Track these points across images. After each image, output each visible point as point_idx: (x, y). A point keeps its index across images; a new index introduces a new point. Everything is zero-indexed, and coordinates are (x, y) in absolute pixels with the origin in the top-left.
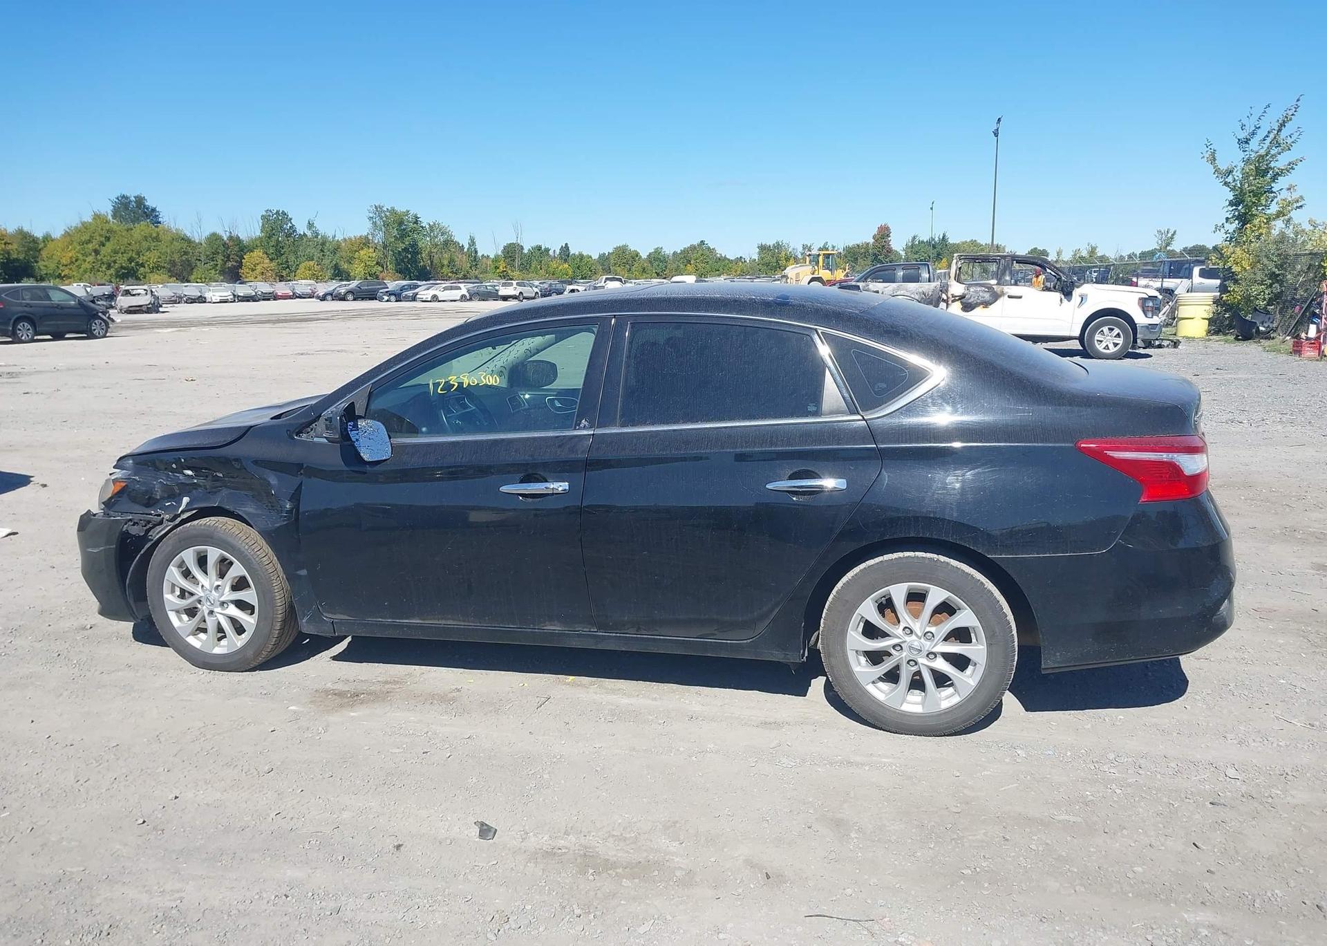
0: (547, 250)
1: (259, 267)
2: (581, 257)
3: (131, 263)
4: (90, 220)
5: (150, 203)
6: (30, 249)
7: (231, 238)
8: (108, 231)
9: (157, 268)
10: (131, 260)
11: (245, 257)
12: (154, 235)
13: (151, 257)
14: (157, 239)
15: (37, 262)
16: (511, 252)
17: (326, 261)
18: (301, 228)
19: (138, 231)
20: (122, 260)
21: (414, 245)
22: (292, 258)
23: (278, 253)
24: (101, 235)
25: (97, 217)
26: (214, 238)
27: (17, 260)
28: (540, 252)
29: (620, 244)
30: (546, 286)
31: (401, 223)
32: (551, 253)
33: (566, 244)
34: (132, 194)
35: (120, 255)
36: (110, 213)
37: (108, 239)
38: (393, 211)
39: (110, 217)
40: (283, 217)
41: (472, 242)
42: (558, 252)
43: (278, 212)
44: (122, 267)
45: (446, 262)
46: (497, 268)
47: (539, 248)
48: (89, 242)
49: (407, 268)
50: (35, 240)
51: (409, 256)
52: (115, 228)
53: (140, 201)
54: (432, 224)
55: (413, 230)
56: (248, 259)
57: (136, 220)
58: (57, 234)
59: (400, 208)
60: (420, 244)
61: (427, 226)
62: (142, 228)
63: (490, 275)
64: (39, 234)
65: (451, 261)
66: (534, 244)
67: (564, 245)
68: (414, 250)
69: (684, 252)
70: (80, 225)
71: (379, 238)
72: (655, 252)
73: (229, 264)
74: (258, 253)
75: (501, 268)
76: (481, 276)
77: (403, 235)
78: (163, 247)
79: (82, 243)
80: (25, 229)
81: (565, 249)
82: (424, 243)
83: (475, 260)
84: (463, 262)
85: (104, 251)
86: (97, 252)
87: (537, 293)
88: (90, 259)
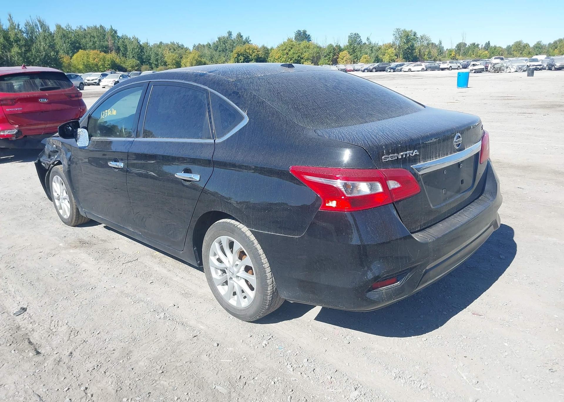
0: (478, 45)
1: (345, 58)
2: (495, 48)
3: (299, 58)
4: (286, 41)
5: (308, 33)
6: (266, 53)
7: (337, 46)
8: (292, 45)
9: (308, 59)
10: (299, 56)
11: (340, 54)
12: (308, 46)
13: (306, 55)
14: (308, 48)
15: (267, 58)
16: (460, 46)
17: (373, 55)
18: (364, 40)
19: (302, 45)
20: (296, 57)
21: (412, 46)
22: (359, 53)
23: (354, 51)
24: (289, 47)
25: (289, 39)
26: (331, 46)
27: (261, 57)
28: (475, 46)
29: (518, 40)
30: (465, 63)
31: (408, 36)
32: (480, 46)
33: (489, 41)
34: (302, 30)
35: (295, 54)
36: (294, 38)
37: (292, 48)
38: (405, 31)
39: (293, 39)
40: (357, 36)
41: (441, 43)
42: (484, 46)
43: (355, 34)
44: (295, 60)
45: (426, 53)
46: (451, 55)
47: (474, 44)
48: (285, 49)
49: (408, 57)
50: (268, 50)
51: (410, 51)
52: (295, 44)
53: (305, 32)
54: (422, 36)
55: (413, 39)
56: (342, 54)
57: (303, 40)
58: (275, 47)
59: (408, 29)
60: (415, 45)
61: (420, 37)
62: (304, 43)
63: (447, 58)
64: (269, 47)
65: (429, 52)
66: (472, 42)
67: (487, 42)
68: (412, 48)
69: (555, 42)
70: (282, 43)
71: (397, 43)
72: (537, 44)
73: (335, 57)
74: (345, 52)
75: (452, 55)
76: (442, 59)
77: (408, 41)
78: (310, 51)
79: (283, 50)
80: (265, 46)
81: (488, 44)
82: (417, 45)
83: (440, 51)
84: (434, 52)
85: (290, 53)
86: (287, 54)
87: (459, 66)
88: (285, 56)
